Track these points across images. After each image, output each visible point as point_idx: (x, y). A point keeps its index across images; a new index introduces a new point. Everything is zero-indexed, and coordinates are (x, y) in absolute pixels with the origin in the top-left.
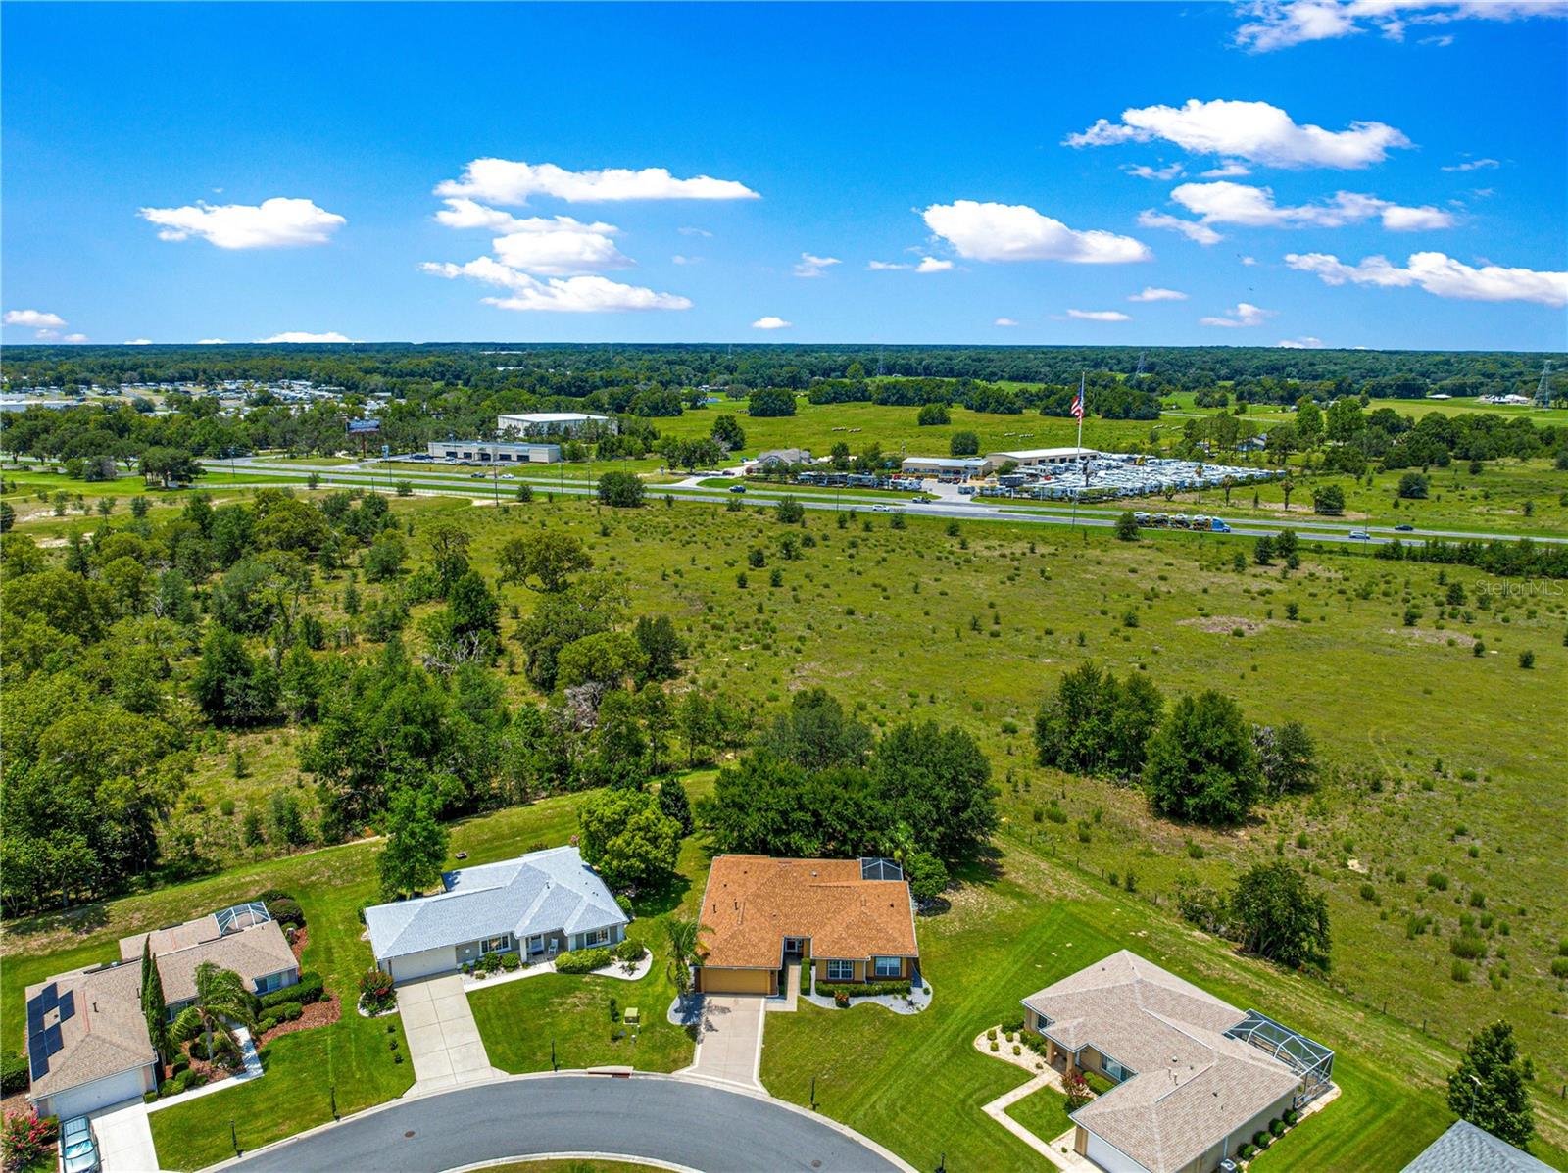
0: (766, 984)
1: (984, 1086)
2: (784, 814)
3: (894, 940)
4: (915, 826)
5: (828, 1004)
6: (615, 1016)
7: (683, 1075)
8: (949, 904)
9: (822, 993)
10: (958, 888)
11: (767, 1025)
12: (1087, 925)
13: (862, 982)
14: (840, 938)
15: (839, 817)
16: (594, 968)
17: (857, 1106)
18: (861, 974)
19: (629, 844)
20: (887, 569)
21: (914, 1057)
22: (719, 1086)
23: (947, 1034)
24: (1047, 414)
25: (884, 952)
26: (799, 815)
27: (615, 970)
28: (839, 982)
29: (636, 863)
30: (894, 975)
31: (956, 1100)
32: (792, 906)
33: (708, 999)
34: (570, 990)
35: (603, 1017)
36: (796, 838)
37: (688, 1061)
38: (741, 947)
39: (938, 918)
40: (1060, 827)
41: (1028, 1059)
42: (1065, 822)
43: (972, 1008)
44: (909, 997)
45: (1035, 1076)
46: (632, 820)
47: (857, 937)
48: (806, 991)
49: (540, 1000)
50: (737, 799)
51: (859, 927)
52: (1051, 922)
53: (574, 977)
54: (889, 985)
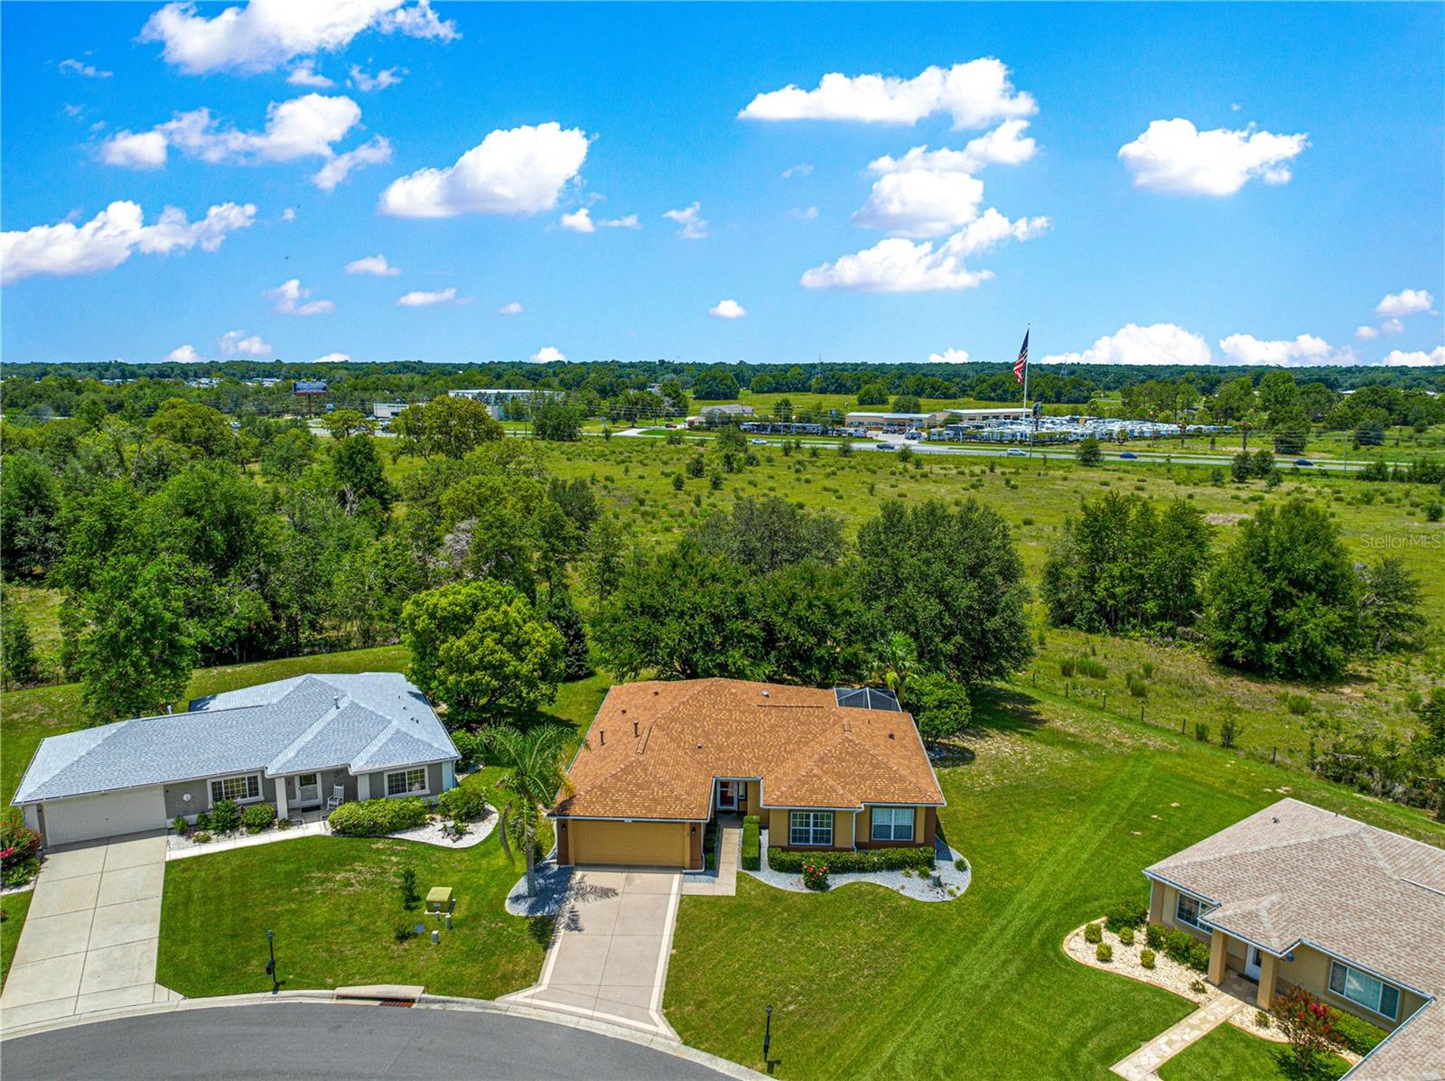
0: (682, 847)
1: (1103, 1025)
2: (718, 620)
3: (903, 779)
4: (916, 636)
5: (790, 884)
6: (412, 899)
7: (518, 1003)
8: (972, 753)
9: (780, 866)
10: (981, 736)
11: (682, 917)
12: (1192, 780)
13: (848, 850)
14: (810, 775)
15: (800, 622)
16: (396, 829)
17: (856, 1062)
18: (846, 835)
19: (474, 648)
20: (838, 480)
21: (955, 972)
22: (584, 1025)
23: (1009, 933)
24: (981, 399)
25: (886, 798)
26: (740, 625)
27: (432, 834)
28: (811, 849)
29: (483, 677)
30: (904, 838)
31: (1055, 1054)
32: (729, 735)
33: (579, 874)
34: (344, 862)
35: (390, 900)
36: (736, 656)
37: (530, 977)
38: (640, 787)
39: (959, 770)
40: (1100, 682)
41: (1172, 976)
42: (1104, 677)
43: (1044, 893)
44: (934, 874)
45: (1196, 1007)
46: (481, 618)
47: (839, 775)
48: (751, 864)
49: (288, 874)
50: (647, 601)
51: (841, 760)
52: (1134, 778)
53: (357, 842)
54: (895, 854)
